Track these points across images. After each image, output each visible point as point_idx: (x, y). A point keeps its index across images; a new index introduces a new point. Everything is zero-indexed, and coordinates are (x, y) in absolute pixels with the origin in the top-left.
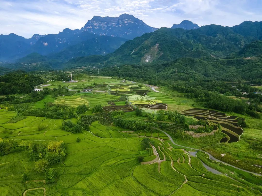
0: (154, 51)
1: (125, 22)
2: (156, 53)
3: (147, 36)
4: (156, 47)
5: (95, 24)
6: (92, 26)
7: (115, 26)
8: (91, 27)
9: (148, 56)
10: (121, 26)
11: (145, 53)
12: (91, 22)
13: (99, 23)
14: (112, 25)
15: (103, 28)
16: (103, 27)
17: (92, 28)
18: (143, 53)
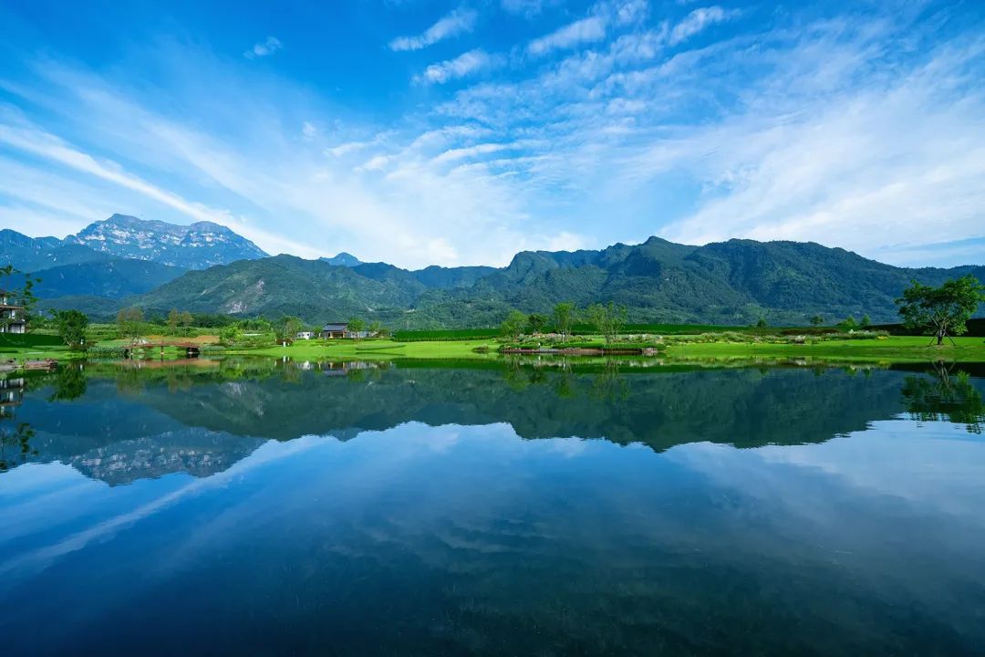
0: (254, 295)
1: (208, 239)
2: (256, 298)
3: (241, 265)
4: (258, 286)
5: (117, 233)
6: (105, 235)
7: (178, 244)
8: (102, 238)
9: (237, 303)
10: (195, 245)
11: (229, 298)
12: (102, 226)
13: (131, 233)
14: (170, 240)
15: (143, 245)
16: (141, 242)
17: (105, 241)
18: (224, 297)
